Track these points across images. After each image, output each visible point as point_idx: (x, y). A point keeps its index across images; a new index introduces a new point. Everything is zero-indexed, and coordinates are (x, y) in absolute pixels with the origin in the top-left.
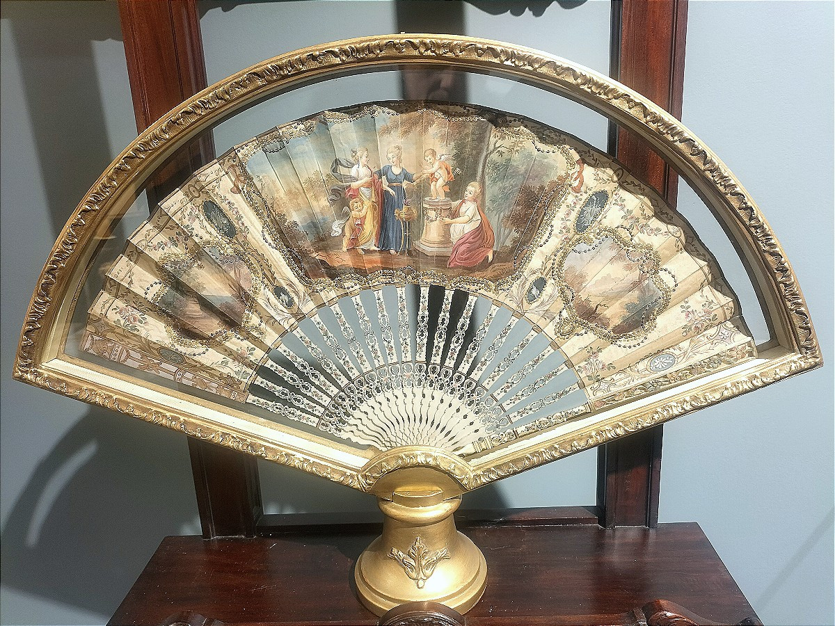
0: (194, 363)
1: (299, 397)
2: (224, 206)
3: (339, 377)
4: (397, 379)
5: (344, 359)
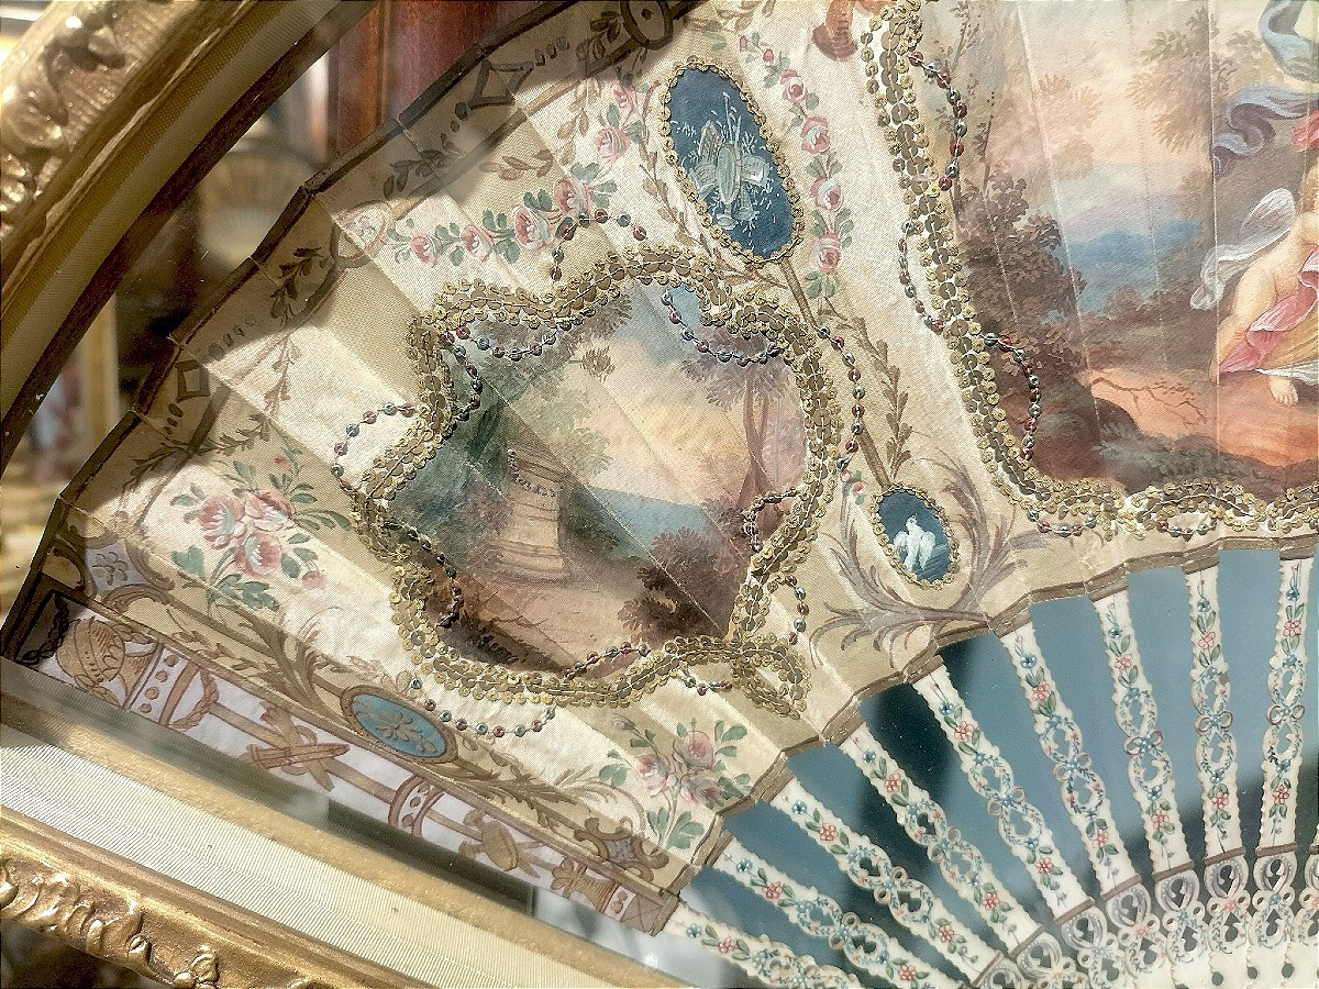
0: (487, 765)
1: (873, 933)
2: (772, 102)
3: (1055, 879)
4: (1276, 907)
5: (1091, 814)
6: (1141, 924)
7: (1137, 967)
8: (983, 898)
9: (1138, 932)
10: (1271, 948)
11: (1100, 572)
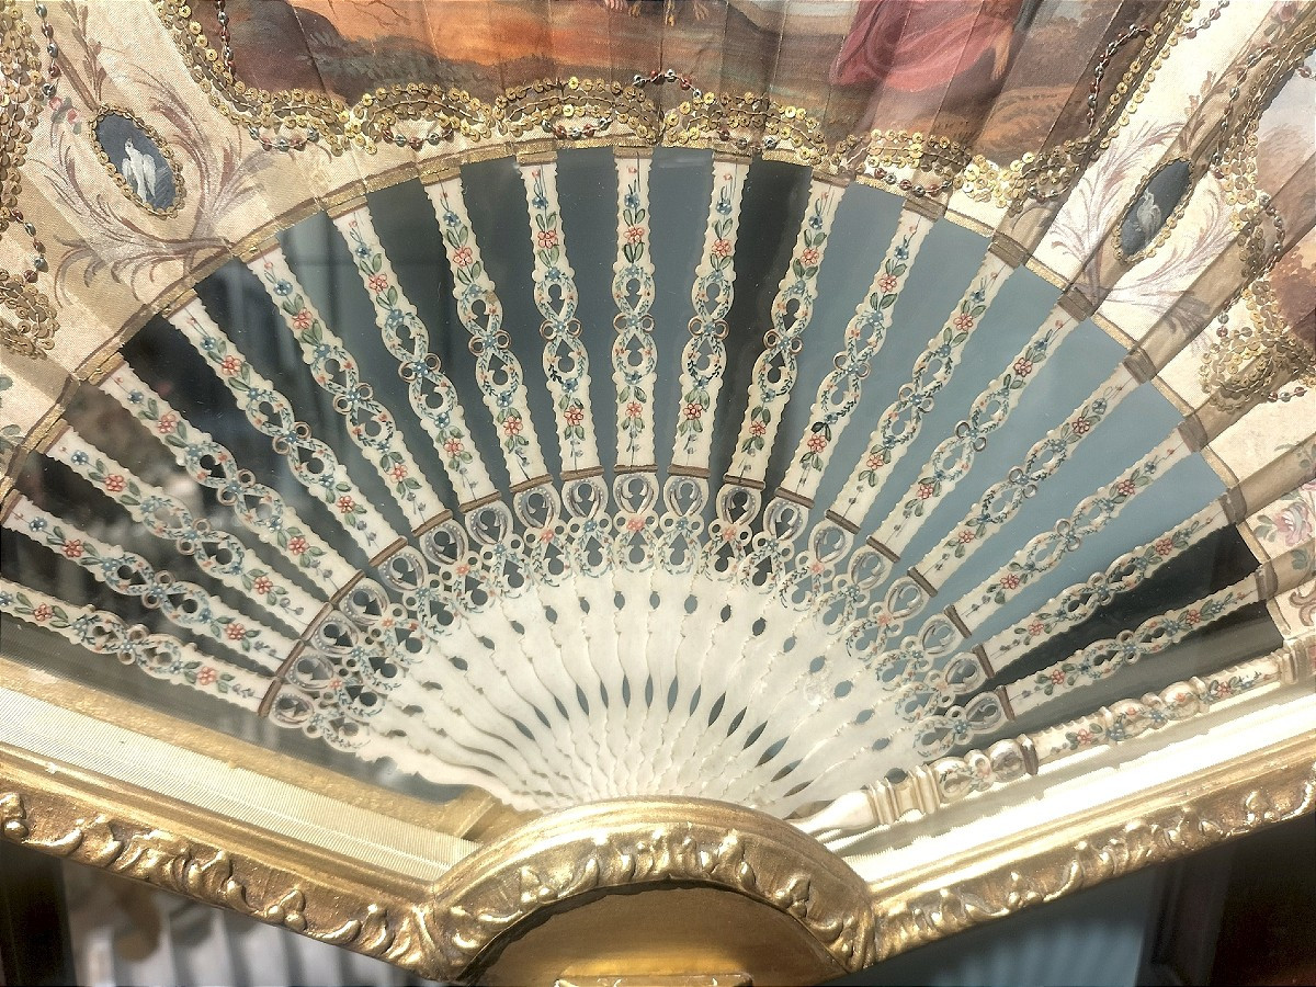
3: (360, 518)
4: (594, 534)
5: (382, 447)
6: (462, 561)
7: (466, 607)
8: (289, 543)
9: (459, 569)
10: (597, 577)
11: (332, 188)
